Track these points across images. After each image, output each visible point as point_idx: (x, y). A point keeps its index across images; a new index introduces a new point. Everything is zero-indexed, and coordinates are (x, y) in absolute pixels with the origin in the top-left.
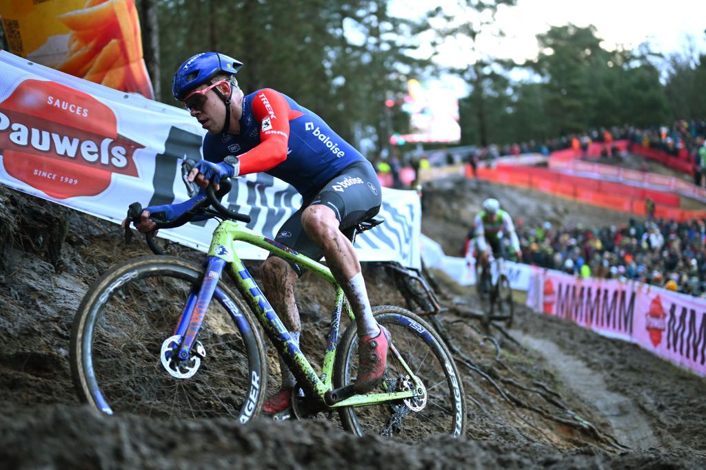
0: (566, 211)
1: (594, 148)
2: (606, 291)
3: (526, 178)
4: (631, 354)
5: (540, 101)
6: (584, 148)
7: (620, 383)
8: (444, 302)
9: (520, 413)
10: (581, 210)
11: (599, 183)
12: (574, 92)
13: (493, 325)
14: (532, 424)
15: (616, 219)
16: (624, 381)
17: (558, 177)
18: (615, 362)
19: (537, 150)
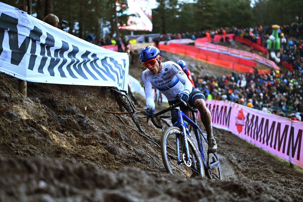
0: (202, 68)
1: (217, 37)
2: (218, 106)
3: (184, 51)
4: (227, 136)
5: (192, 13)
6: (212, 37)
7: (221, 150)
8: (139, 109)
9: (172, 162)
10: (209, 67)
11: (219, 54)
12: (209, 9)
13: (162, 120)
14: (178, 167)
15: (226, 72)
16: (223, 149)
17: (199, 51)
18: (220, 140)
19: (189, 37)
